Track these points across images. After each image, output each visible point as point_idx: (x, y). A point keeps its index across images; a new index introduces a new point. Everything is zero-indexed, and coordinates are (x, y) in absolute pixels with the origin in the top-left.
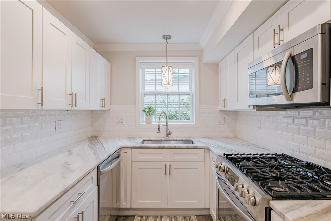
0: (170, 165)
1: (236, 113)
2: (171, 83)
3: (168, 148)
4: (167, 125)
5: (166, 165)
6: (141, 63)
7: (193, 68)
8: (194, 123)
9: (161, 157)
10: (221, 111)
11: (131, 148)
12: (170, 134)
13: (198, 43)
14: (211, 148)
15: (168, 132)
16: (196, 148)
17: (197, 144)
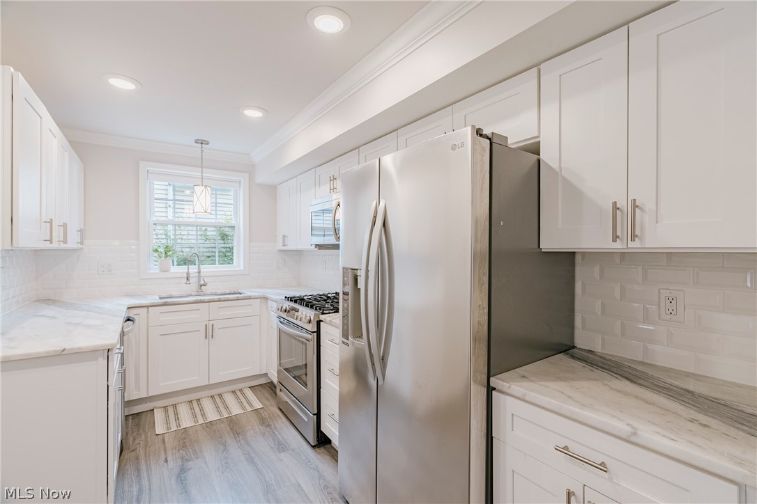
0: (213, 325)
1: (299, 253)
2: (209, 211)
3: (209, 302)
4: (199, 272)
5: (206, 325)
6: (148, 171)
7: (240, 188)
8: (242, 268)
9: (200, 315)
10: (281, 251)
11: (148, 307)
12: (204, 285)
13: (248, 155)
14: (268, 296)
15: (202, 282)
16: (249, 298)
17: (248, 293)
